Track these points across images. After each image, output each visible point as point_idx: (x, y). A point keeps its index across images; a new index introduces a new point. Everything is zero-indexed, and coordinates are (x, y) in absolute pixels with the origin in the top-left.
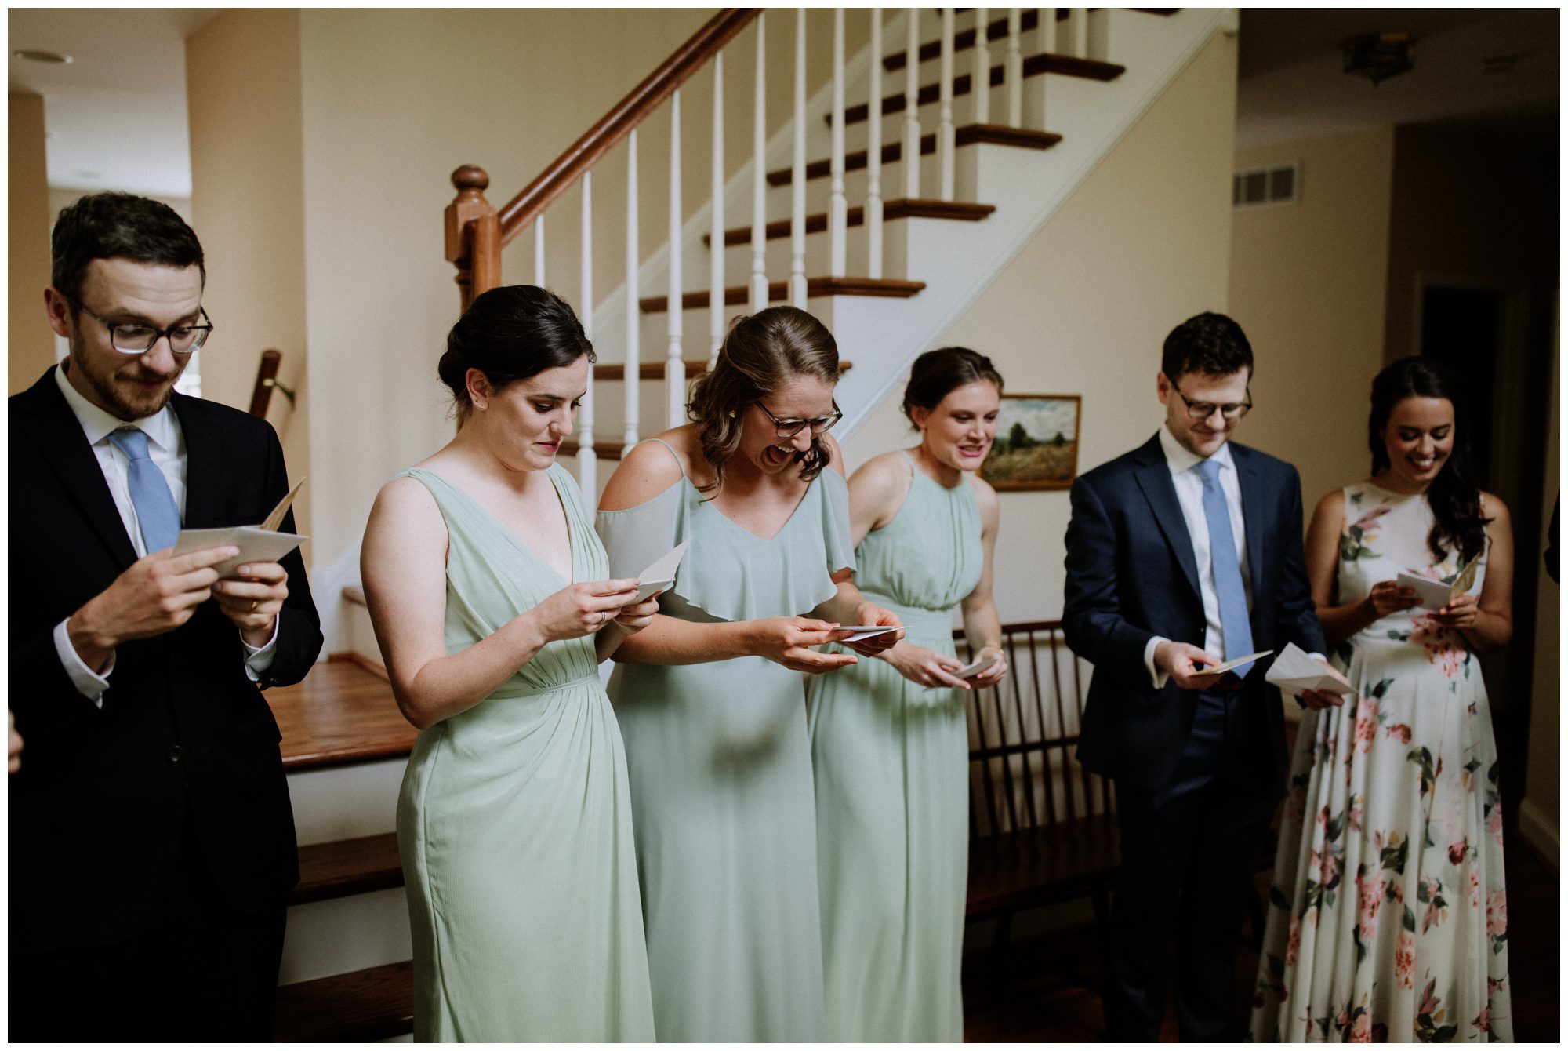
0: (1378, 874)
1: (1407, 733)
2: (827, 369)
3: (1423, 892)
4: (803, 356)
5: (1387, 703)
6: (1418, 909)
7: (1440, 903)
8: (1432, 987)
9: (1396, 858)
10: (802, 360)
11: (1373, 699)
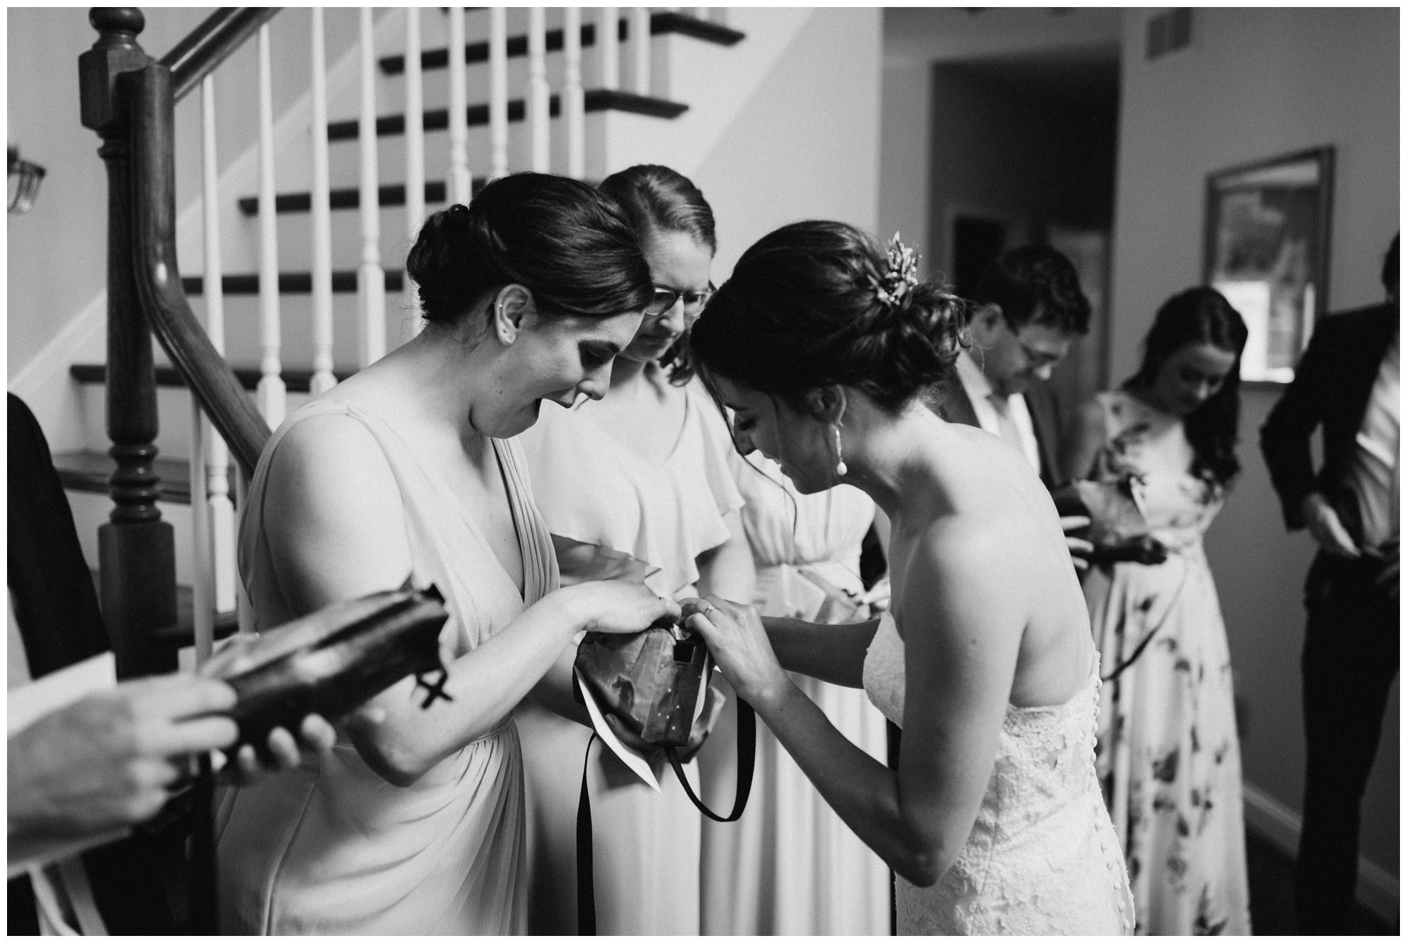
0: (1151, 788)
1: (1173, 645)
2: (702, 227)
3: (1195, 799)
4: (674, 209)
5: (1153, 618)
6: (1191, 815)
7: (1208, 805)
8: (1205, 890)
9: (1168, 770)
10: (673, 212)
11: (1139, 615)
